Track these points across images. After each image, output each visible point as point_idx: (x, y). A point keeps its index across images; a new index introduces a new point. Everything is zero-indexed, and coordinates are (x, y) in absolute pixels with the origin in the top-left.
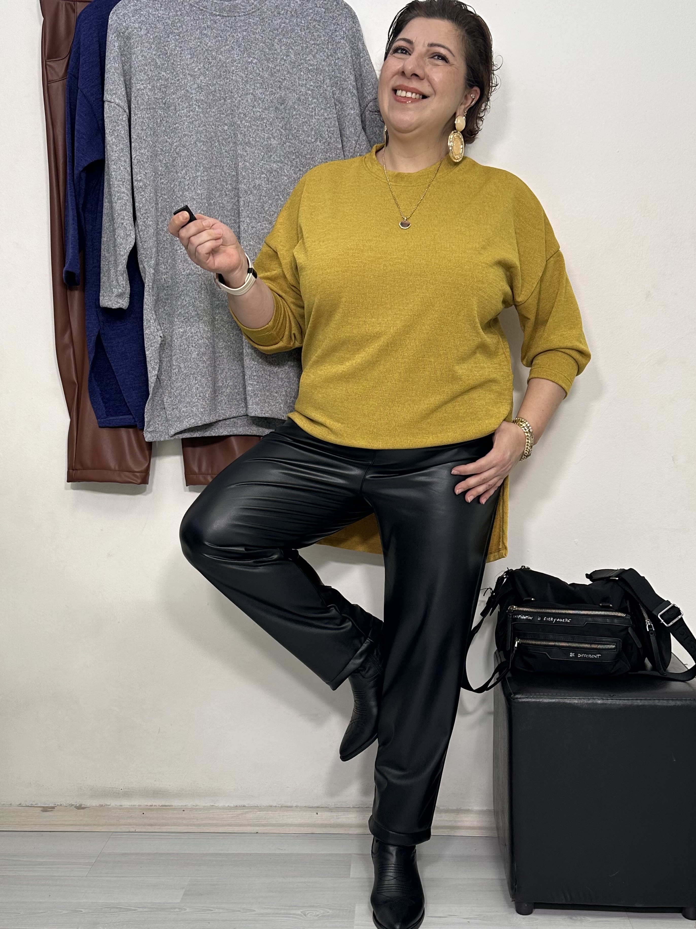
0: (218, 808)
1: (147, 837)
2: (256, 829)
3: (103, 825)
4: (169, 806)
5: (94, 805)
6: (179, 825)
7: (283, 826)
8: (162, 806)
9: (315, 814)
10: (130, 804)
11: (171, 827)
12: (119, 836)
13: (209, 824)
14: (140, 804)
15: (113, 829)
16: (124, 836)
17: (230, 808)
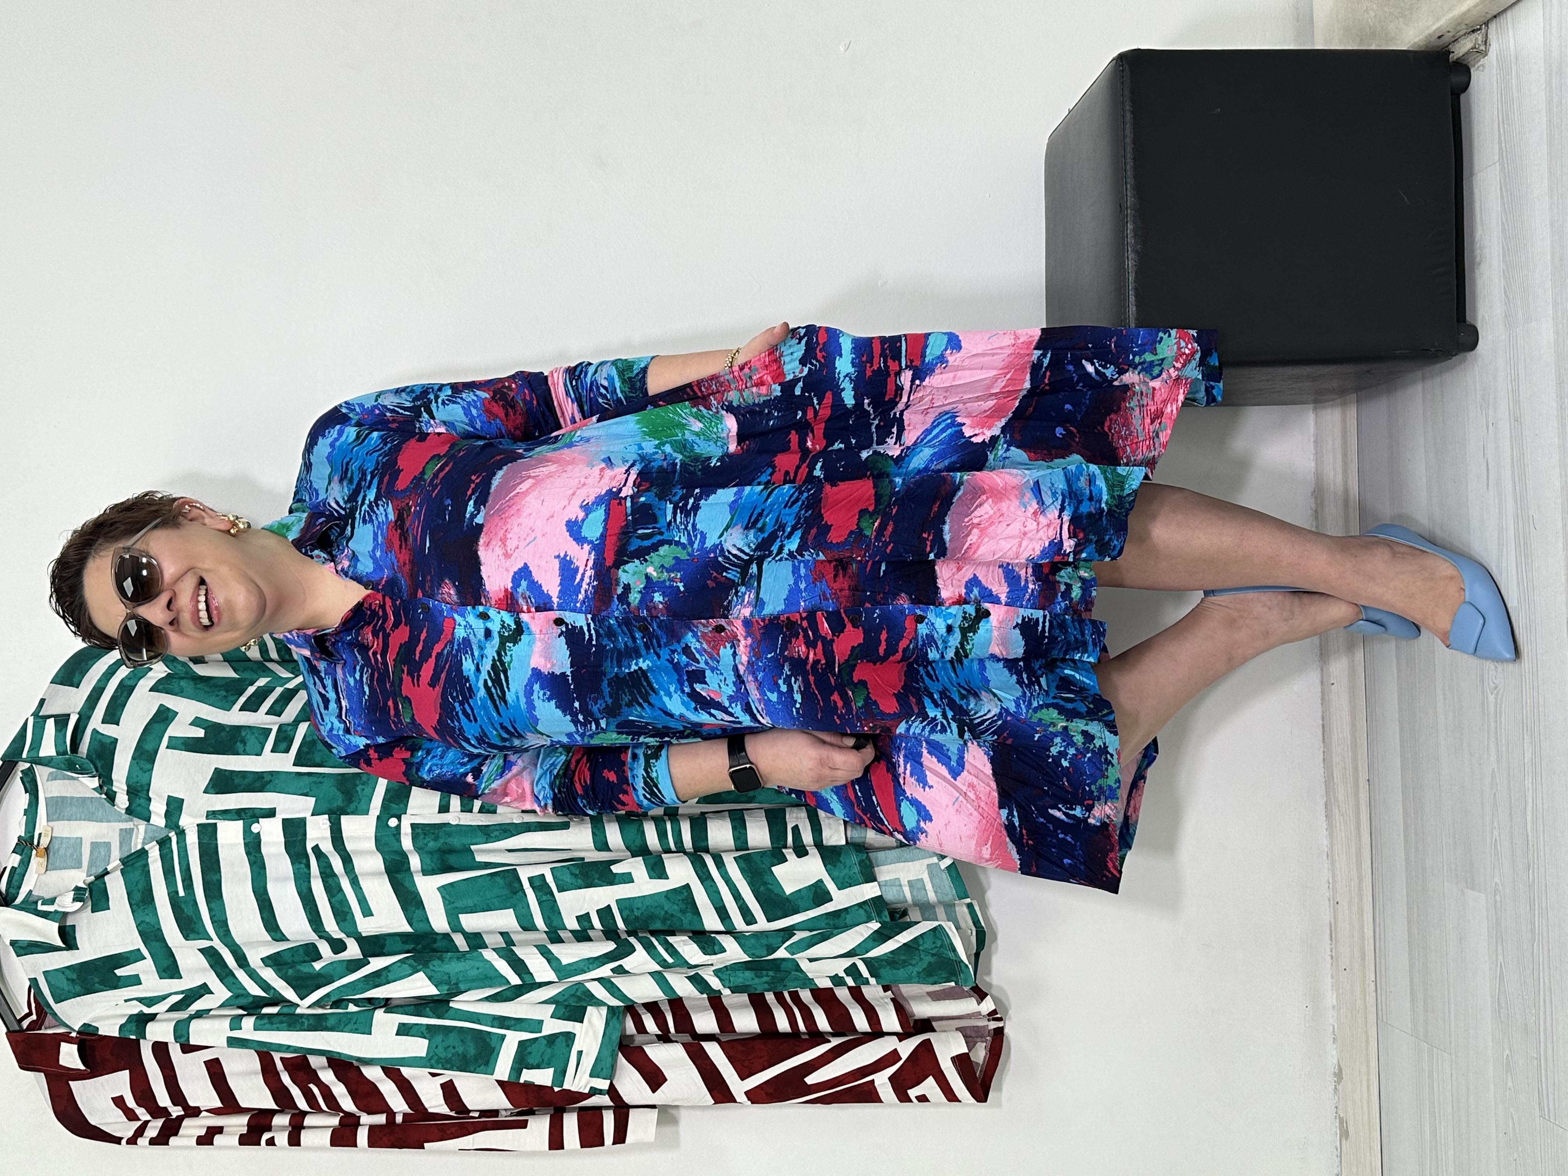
0: (1331, 845)
1: (1383, 962)
2: (1363, 783)
3: (1367, 1037)
4: (1331, 926)
5: (1334, 1053)
6: (1361, 910)
7: (1355, 737)
8: (1331, 940)
9: (1333, 687)
10: (1330, 992)
11: (1365, 923)
12: (1384, 1006)
13: (1357, 861)
14: (1329, 976)
15: (1372, 1018)
16: (1384, 1000)
17: (1330, 828)
